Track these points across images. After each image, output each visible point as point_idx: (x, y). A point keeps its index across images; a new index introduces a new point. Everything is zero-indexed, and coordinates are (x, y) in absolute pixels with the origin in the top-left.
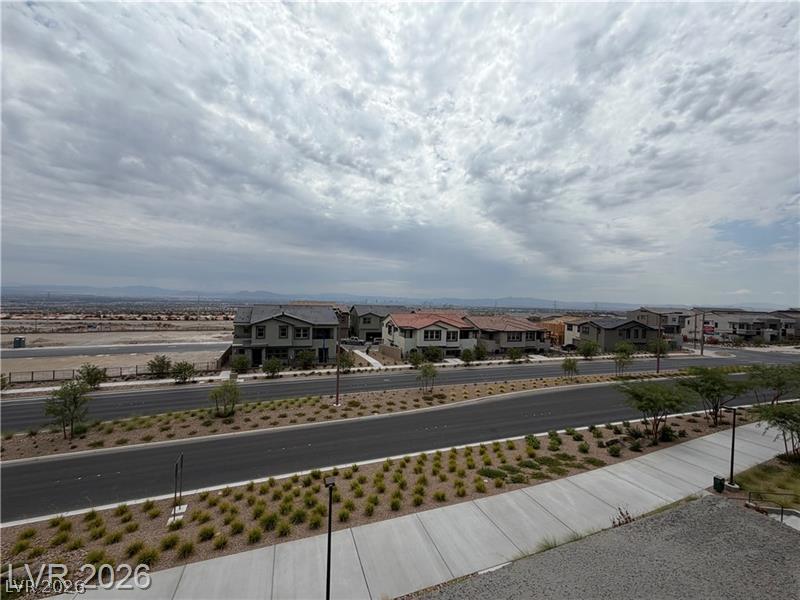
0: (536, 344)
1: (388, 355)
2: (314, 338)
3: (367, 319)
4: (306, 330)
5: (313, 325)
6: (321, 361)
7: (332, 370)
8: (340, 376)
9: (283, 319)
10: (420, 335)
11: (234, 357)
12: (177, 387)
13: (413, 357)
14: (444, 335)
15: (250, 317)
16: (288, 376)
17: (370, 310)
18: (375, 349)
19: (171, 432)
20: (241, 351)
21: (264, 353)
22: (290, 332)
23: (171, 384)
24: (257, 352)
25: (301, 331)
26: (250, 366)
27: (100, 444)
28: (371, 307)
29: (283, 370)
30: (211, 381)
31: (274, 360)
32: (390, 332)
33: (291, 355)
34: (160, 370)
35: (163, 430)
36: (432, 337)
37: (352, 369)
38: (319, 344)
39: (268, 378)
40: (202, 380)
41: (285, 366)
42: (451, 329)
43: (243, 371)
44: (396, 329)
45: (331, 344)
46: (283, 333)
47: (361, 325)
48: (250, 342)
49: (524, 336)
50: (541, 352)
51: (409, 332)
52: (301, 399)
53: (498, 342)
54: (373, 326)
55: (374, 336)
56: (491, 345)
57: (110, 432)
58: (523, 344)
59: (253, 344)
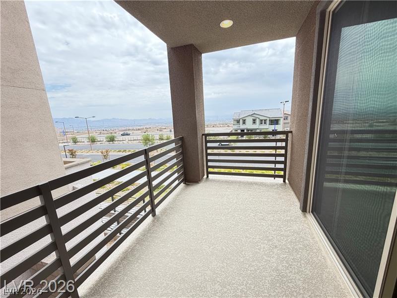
2: (269, 124)
5: (269, 118)
9: (254, 115)
15: (239, 116)
20: (236, 130)
21: (245, 131)
24: (242, 131)
25: (263, 121)
38: (272, 127)
41: (255, 137)
45: (279, 128)
59: (241, 128)
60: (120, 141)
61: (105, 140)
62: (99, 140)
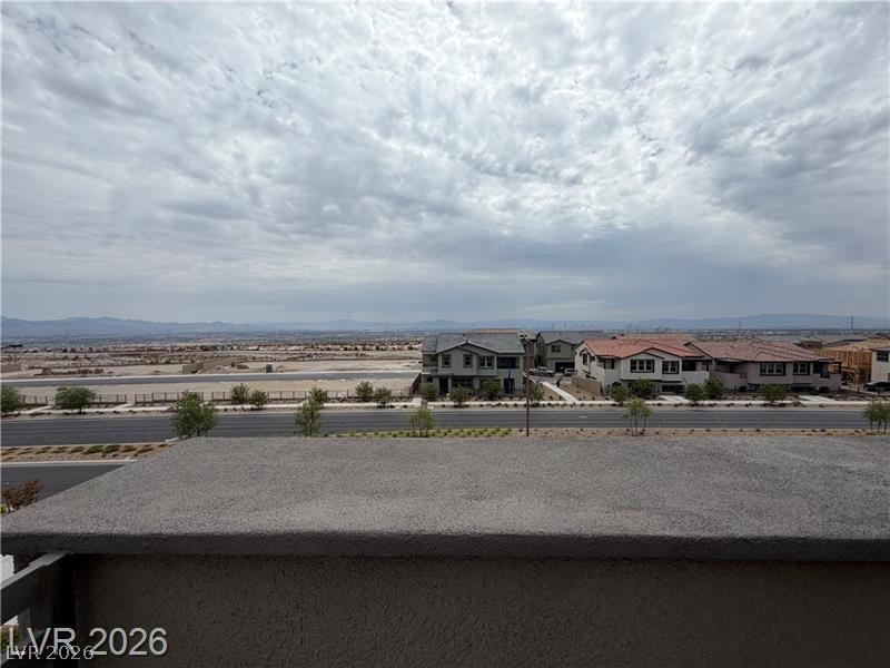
0: (815, 380)
1: (582, 388)
2: (498, 367)
3: (555, 347)
4: (490, 359)
5: (498, 354)
6: (507, 392)
7: (518, 403)
8: (531, 409)
9: (467, 348)
10: (625, 366)
11: (424, 385)
12: (379, 410)
13: (616, 391)
14: (658, 365)
15: (436, 346)
16: (475, 406)
17: (559, 337)
18: (567, 381)
20: (430, 379)
21: (450, 381)
22: (475, 361)
23: (373, 407)
24: (443, 381)
25: (485, 361)
26: (438, 394)
28: (560, 333)
29: (469, 400)
30: (405, 407)
31: (460, 389)
32: (585, 362)
33: (476, 384)
34: (364, 394)
36: (641, 368)
37: (541, 402)
38: (504, 374)
39: (455, 406)
40: (399, 405)
41: (471, 396)
42: (668, 358)
43: (432, 399)
44: (592, 359)
45: (518, 375)
46: (468, 362)
47: (550, 354)
48: (437, 371)
49: (790, 369)
50: (824, 391)
51: (610, 362)
52: (490, 430)
53: (744, 376)
54: (563, 355)
55: (565, 367)
56: (732, 380)
58: (790, 379)
59: (440, 373)
62: (30, 402)
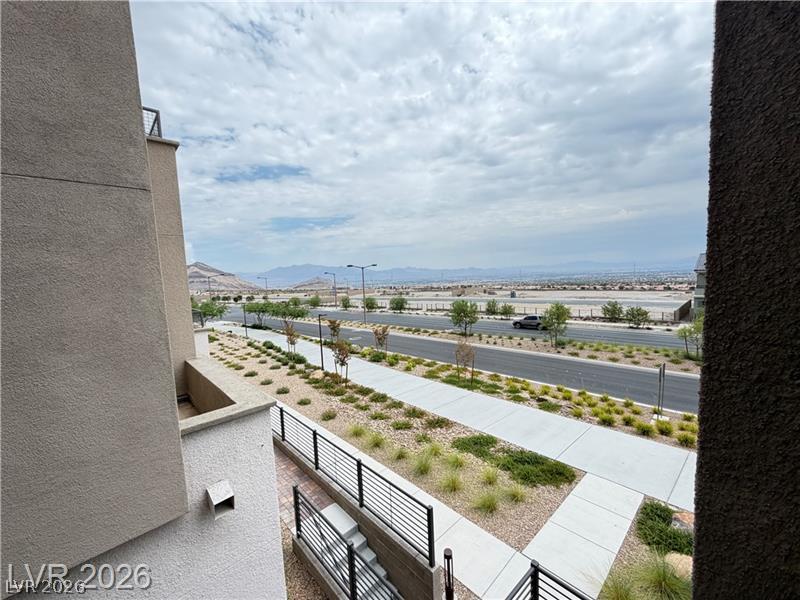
11: (696, 310)
12: (630, 330)
19: (636, 359)
23: (624, 327)
27: (576, 355)
30: (668, 330)
34: (612, 314)
35: (627, 357)
57: (581, 348)
60: (413, 309)
61: (388, 306)
62: (379, 305)
